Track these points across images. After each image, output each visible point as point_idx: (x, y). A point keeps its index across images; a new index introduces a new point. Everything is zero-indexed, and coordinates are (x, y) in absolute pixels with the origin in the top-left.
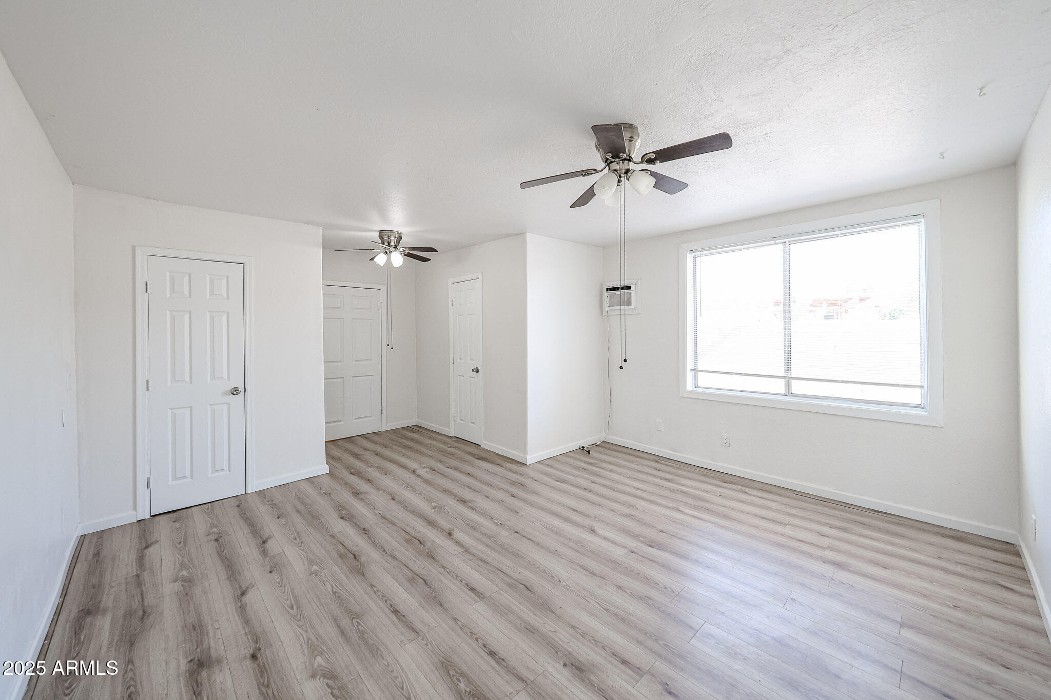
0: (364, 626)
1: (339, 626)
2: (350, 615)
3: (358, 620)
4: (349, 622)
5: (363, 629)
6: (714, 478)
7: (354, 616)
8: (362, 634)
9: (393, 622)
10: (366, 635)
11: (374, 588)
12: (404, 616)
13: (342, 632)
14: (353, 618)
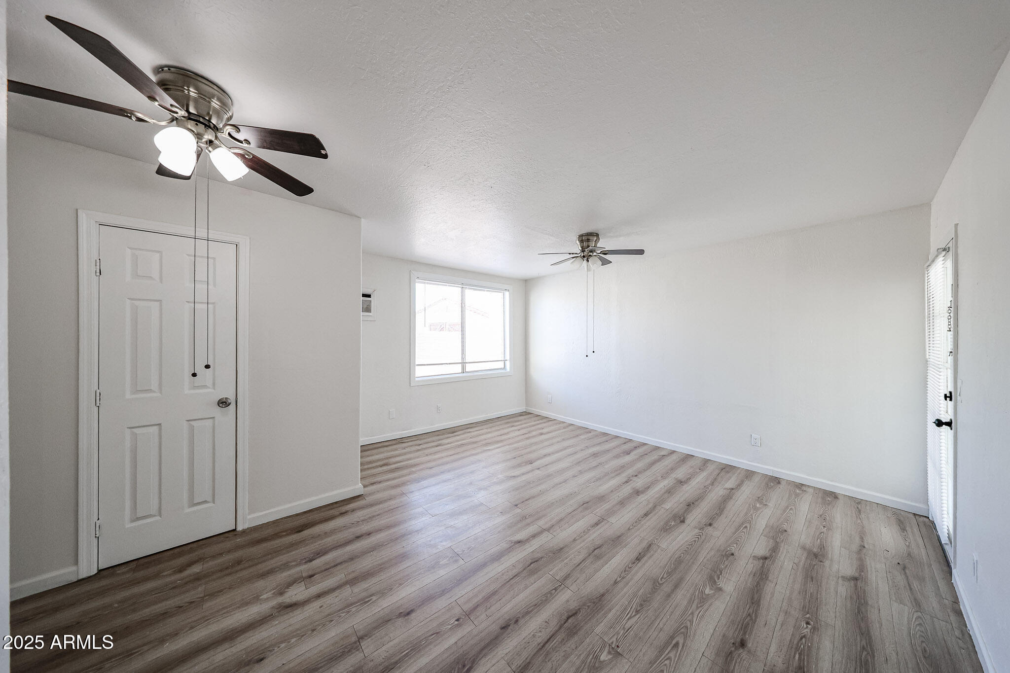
0: (662, 574)
1: (673, 591)
2: (657, 587)
3: (660, 579)
4: (664, 585)
5: (665, 574)
6: (443, 434)
7: (657, 584)
8: (670, 574)
9: (649, 558)
10: (669, 571)
11: (617, 581)
12: (640, 554)
13: (676, 586)
14: (659, 584)
